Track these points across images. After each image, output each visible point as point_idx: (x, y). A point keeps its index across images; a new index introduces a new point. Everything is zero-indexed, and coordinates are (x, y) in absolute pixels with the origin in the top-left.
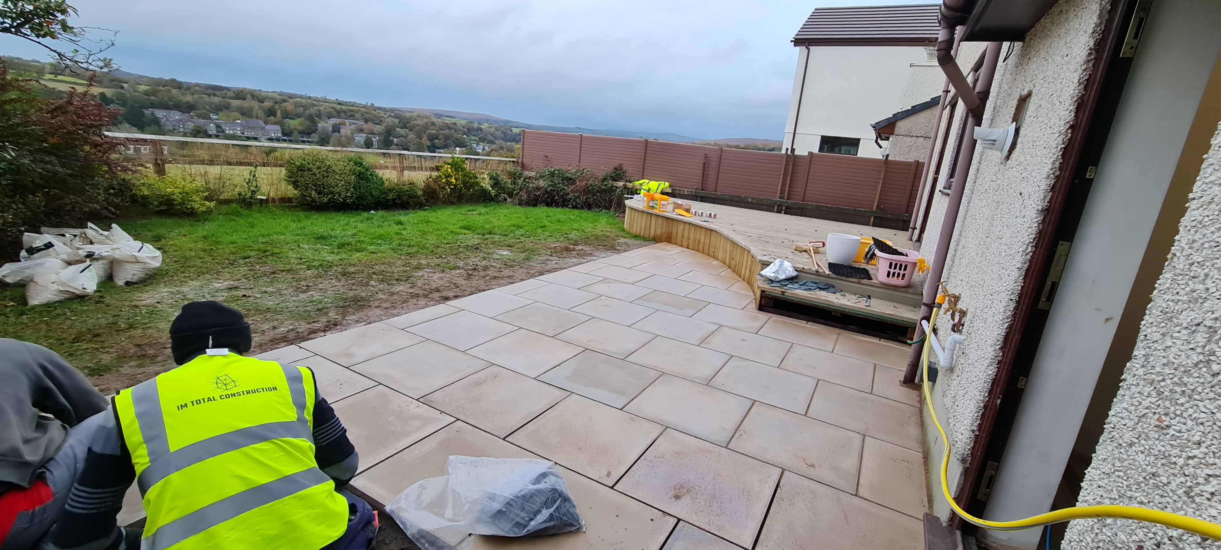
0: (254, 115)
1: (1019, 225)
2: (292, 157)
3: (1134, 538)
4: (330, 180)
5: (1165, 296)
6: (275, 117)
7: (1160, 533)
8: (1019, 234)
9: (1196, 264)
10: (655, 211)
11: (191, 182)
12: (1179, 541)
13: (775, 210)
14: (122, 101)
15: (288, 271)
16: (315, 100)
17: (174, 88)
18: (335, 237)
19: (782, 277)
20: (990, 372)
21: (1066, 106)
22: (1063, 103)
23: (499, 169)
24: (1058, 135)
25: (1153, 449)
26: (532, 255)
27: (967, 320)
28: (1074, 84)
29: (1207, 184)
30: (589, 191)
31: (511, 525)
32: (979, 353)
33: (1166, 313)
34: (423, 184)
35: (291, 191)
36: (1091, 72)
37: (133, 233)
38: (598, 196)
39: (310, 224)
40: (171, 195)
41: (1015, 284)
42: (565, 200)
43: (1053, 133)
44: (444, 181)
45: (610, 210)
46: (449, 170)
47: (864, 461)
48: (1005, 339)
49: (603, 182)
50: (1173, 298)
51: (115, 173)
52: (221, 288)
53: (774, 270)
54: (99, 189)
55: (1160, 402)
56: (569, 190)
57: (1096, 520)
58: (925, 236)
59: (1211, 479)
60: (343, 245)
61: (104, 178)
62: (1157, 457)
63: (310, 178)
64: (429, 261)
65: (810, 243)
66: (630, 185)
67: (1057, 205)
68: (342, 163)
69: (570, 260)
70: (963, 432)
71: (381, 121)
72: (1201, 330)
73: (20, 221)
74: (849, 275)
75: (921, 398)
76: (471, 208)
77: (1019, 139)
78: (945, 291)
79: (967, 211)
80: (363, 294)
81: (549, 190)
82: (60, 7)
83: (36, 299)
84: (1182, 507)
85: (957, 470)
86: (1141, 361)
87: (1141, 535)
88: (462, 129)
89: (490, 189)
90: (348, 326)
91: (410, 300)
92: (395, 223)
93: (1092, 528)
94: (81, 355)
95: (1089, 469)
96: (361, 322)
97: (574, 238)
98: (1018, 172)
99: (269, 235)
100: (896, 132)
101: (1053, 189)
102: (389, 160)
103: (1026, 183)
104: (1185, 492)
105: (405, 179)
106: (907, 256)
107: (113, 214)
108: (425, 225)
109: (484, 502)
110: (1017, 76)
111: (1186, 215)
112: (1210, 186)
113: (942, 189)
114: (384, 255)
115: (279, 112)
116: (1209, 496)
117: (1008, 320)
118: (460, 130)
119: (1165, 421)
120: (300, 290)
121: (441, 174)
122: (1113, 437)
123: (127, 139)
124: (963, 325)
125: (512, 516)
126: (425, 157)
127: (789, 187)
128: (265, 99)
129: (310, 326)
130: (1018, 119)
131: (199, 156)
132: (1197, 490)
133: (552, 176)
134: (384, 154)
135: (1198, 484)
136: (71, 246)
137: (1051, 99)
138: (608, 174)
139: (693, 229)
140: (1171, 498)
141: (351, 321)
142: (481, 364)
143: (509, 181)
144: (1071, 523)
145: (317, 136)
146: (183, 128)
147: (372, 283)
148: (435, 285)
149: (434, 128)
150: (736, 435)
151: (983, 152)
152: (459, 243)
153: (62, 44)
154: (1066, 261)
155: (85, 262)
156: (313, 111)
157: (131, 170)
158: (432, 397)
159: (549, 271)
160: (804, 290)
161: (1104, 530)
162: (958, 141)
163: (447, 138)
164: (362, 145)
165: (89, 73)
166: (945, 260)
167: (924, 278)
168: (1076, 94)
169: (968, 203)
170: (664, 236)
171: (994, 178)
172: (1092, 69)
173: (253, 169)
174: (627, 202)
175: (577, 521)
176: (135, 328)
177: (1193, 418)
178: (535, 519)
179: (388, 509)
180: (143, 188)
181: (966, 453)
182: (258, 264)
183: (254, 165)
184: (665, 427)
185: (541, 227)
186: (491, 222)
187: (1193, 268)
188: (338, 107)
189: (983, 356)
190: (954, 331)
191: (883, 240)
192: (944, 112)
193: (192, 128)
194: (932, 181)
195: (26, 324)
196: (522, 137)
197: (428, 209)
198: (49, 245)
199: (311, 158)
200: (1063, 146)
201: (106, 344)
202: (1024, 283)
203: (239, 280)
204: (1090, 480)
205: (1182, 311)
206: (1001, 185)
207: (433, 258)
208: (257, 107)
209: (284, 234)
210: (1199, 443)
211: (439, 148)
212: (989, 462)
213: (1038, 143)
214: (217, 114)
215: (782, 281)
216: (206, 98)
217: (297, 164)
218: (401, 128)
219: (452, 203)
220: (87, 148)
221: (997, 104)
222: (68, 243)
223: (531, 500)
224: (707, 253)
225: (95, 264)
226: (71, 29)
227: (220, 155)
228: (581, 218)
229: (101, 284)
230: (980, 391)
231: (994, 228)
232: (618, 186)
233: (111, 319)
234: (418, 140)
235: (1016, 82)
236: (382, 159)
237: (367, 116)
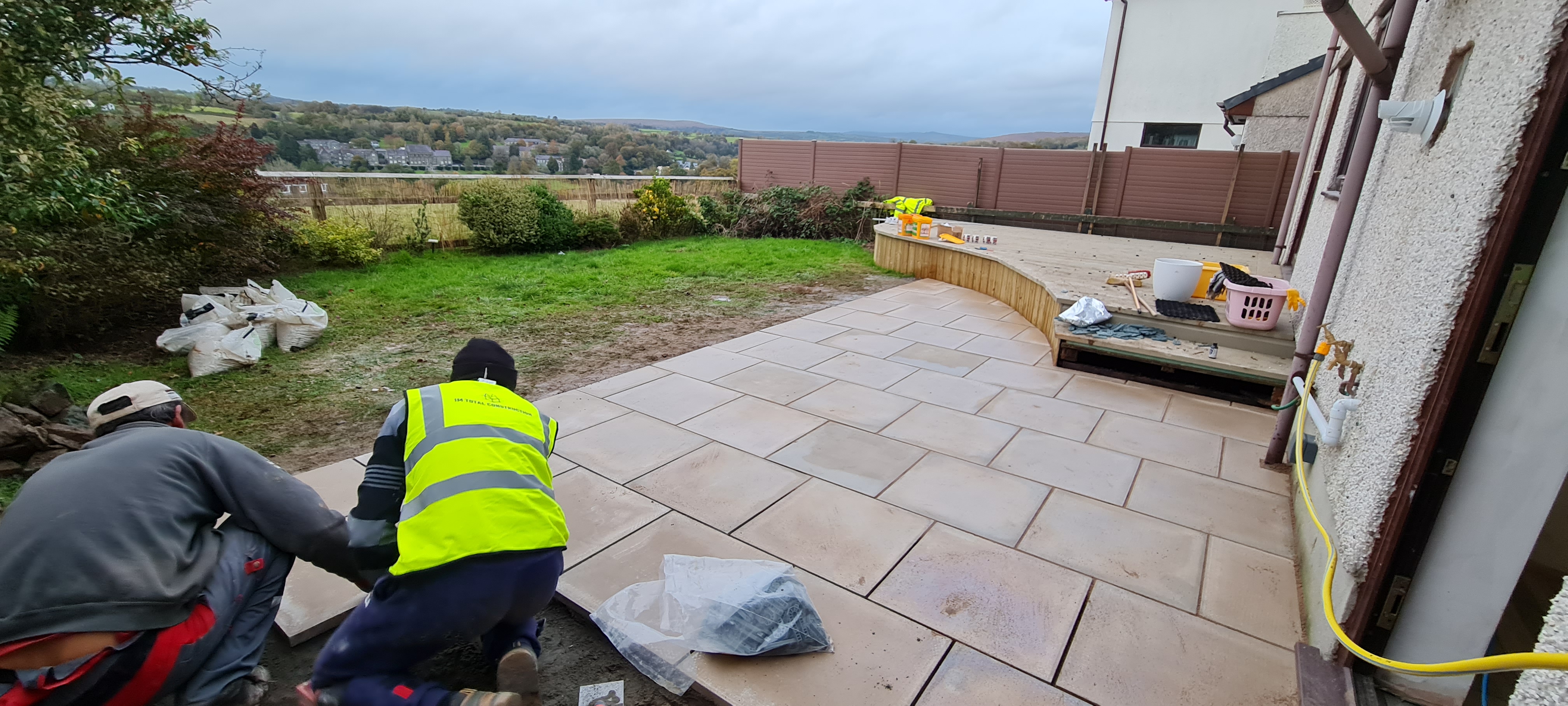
0: (419, 139)
1: (1449, 241)
2: (465, 191)
4: (510, 216)
6: (444, 140)
8: (1448, 255)
10: (913, 238)
11: (354, 226)
13: (1079, 228)
14: (276, 132)
15: (468, 329)
16: (488, 117)
17: (329, 113)
18: (519, 286)
19: (1091, 321)
20: (1400, 453)
21: (1530, 62)
22: (1525, 60)
23: (712, 191)
24: (1516, 106)
26: (757, 300)
27: (1363, 378)
28: (1546, 28)
30: (827, 215)
31: (741, 642)
32: (1383, 424)
34: (620, 216)
35: (466, 232)
37: (296, 289)
38: (838, 221)
39: (489, 271)
40: (333, 243)
41: (1442, 328)
42: (796, 228)
43: (1507, 105)
44: (644, 210)
45: (854, 238)
46: (650, 196)
47: (1208, 569)
48: (1423, 406)
49: (844, 202)
51: (272, 220)
52: (394, 353)
53: (1077, 312)
54: (257, 240)
56: (802, 214)
58: (1299, 257)
60: (529, 296)
61: (261, 226)
63: (487, 215)
64: (630, 312)
65: (1129, 273)
66: (879, 205)
67: (1512, 211)
68: (523, 195)
69: (805, 306)
70: (1356, 534)
71: (566, 139)
73: (177, 281)
74: (1187, 315)
75: (1292, 484)
76: (678, 243)
77: (1451, 114)
78: (1330, 337)
79: (1365, 222)
80: (555, 356)
81: (775, 216)
82: (200, 27)
83: (201, 368)
85: (1346, 587)
88: (664, 142)
89: (702, 217)
90: (539, 395)
91: (610, 362)
92: (588, 266)
94: (250, 433)
95: (1558, 597)
96: (553, 390)
97: (810, 276)
98: (1449, 163)
99: (444, 286)
100: (1255, 112)
101: (1506, 187)
102: (577, 187)
103: (1462, 180)
105: (598, 210)
106: (1271, 287)
107: (273, 269)
108: (624, 267)
109: (707, 612)
110: (1449, 21)
113: (1325, 190)
114: (577, 306)
115: (447, 134)
117: (1429, 379)
118: (662, 144)
121: (641, 201)
123: (281, 178)
124: (1357, 385)
125: (742, 631)
126: (621, 182)
127: (1099, 197)
128: (430, 119)
130: (1449, 84)
131: (361, 193)
133: (779, 198)
134: (572, 180)
136: (232, 308)
137: (1505, 53)
138: (851, 192)
139: (965, 260)
141: (542, 388)
142: (698, 441)
143: (725, 206)
144: (1525, 673)
145: (492, 161)
146: (342, 160)
147: (565, 341)
148: (639, 343)
149: (630, 142)
150: (1029, 532)
151: (1391, 135)
152: (666, 289)
153: (206, 71)
154: (1524, 292)
155: (247, 325)
156: (486, 130)
157: (289, 216)
158: (645, 481)
159: (778, 321)
160: (1121, 338)
162: (1351, 120)
163: (646, 154)
164: (545, 170)
165: (237, 102)
166: (1330, 292)
167: (1297, 317)
168: (1549, 43)
169: (1367, 210)
170: (926, 271)
171: (1409, 173)
173: (421, 206)
174: (876, 227)
175: (823, 638)
176: (305, 402)
178: (771, 636)
179: (594, 617)
180: (304, 237)
181: (1361, 563)
182: (433, 322)
183: (423, 201)
184: (933, 521)
185: (767, 264)
186: (704, 260)
188: (515, 123)
189: (1388, 429)
190: (1343, 393)
191: (1236, 266)
192: (1330, 78)
193: (352, 159)
194: (1310, 179)
195: (191, 399)
196: (739, 148)
197: (627, 247)
198: (209, 308)
199: (486, 190)
200: (1525, 123)
201: (275, 421)
202: (1455, 325)
203: (413, 342)
204: (1559, 614)
206: (1420, 183)
207: (635, 309)
208: (422, 130)
209: (461, 285)
211: (636, 168)
212: (1396, 577)
213: (1482, 120)
214: (379, 141)
215: (1089, 326)
216: (365, 123)
217: (472, 198)
218: (591, 146)
219: (656, 238)
220: (241, 192)
221: (1416, 64)
222: (229, 304)
223: (765, 611)
224: (985, 291)
225: (258, 327)
226: (214, 52)
227: (384, 192)
228: (818, 250)
229: (266, 350)
230: (1383, 479)
231: (1408, 246)
232: (864, 206)
233: (278, 391)
234: (611, 159)
235: (1447, 30)
236: (569, 186)
237: (549, 132)
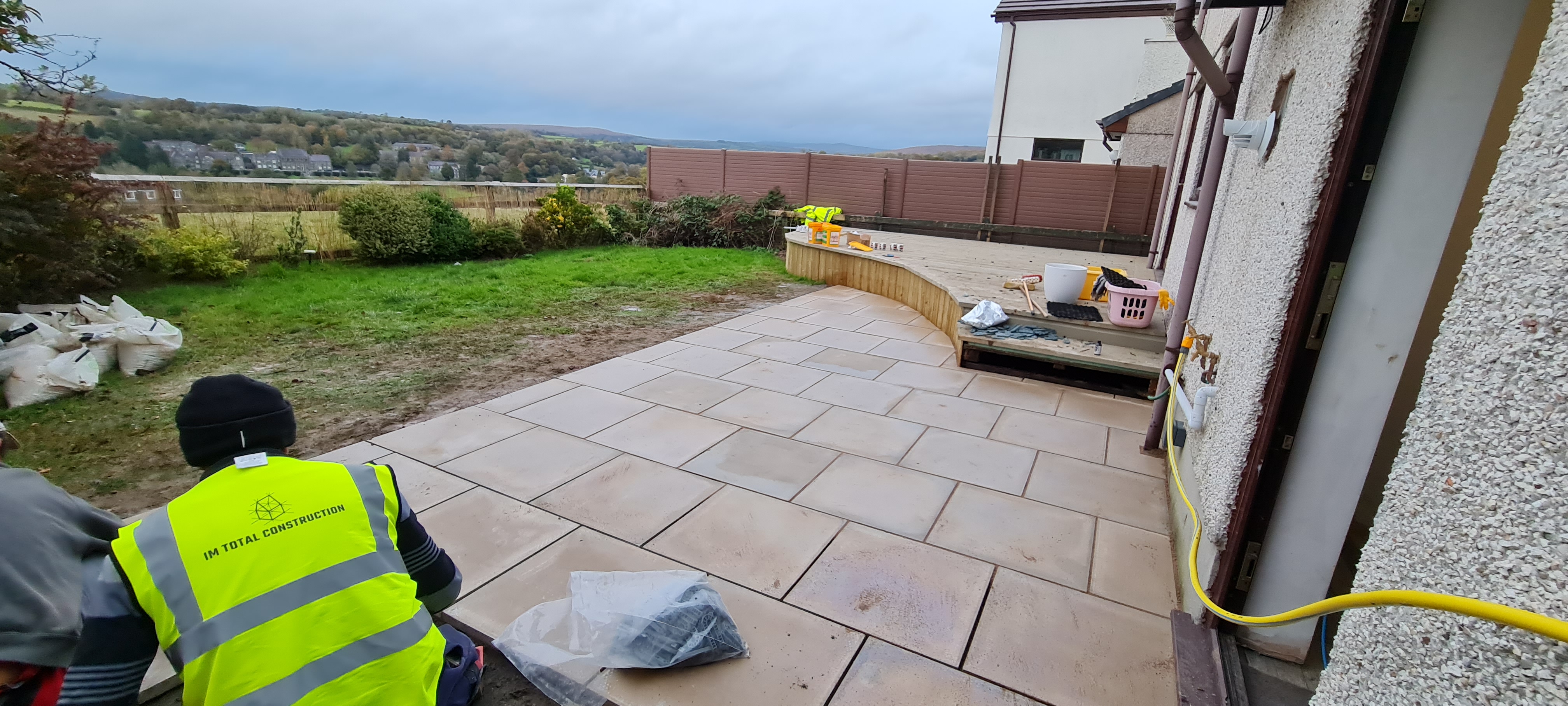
0: (293, 143)
1: (1281, 243)
2: (347, 197)
3: (1420, 628)
4: (399, 225)
5: (1455, 327)
6: (322, 143)
7: (1449, 621)
8: (1281, 256)
9: (1491, 286)
10: (824, 246)
11: (214, 236)
12: (1471, 630)
13: (979, 237)
14: (115, 132)
15: (351, 346)
16: (374, 120)
17: (183, 112)
18: (410, 299)
19: (990, 323)
20: (1249, 432)
21: (1336, 88)
22: (1332, 86)
23: (620, 199)
24: (1326, 126)
25: (1441, 519)
26: (669, 309)
27: (1220, 367)
28: (1346, 59)
29: (1505, 183)
30: (739, 224)
31: (654, 654)
32: (1235, 407)
33: (1456, 348)
34: (522, 224)
35: (348, 242)
36: (1366, 43)
37: (142, 306)
38: (750, 230)
39: (376, 284)
40: (188, 254)
41: (1277, 320)
42: (707, 237)
43: (1320, 124)
44: (548, 218)
45: (766, 247)
46: (555, 204)
47: (1096, 550)
48: (1265, 389)
49: (755, 211)
50: (1465, 329)
51: (111, 229)
52: (264, 373)
53: (978, 315)
54: (92, 251)
55: (1448, 460)
56: (713, 222)
57: (1374, 609)
58: (1168, 261)
59: (1509, 552)
60: (421, 309)
61: (98, 235)
62: (1445, 528)
63: (372, 224)
64: (535, 324)
65: (1023, 277)
66: (790, 213)
67: (1327, 216)
68: (414, 202)
69: (718, 315)
70: (1218, 508)
71: (462, 144)
72: (1497, 369)
74: (1074, 316)
75: (1167, 468)
76: (586, 253)
77: (1280, 133)
78: (1192, 331)
79: (1218, 228)
80: (451, 372)
81: (686, 224)
82: (15, 8)
83: (21, 397)
84: (1474, 589)
85: (1210, 556)
86: (1426, 410)
87: (1427, 625)
88: (570, 149)
89: (610, 226)
90: (434, 413)
91: (512, 376)
92: (488, 277)
93: (1370, 619)
94: (85, 469)
95: (1366, 547)
96: (449, 408)
97: (722, 285)
98: (1280, 175)
99: (323, 301)
100: (1129, 130)
101: (1321, 196)
102: (474, 194)
103: (1289, 190)
104: (1477, 570)
105: (498, 218)
106: (1146, 288)
107: (113, 283)
108: (527, 277)
109: (618, 628)
110: (1277, 51)
111: (1480, 223)
112: (1508, 185)
113: (1188, 201)
114: (476, 319)
115: (327, 137)
116: (1506, 574)
117: (1270, 365)
118: (567, 151)
119: (1455, 483)
120: (367, 370)
121: (544, 210)
122: (1393, 506)
123: (123, 182)
124: (1215, 373)
125: (654, 643)
126: (523, 189)
127: (995, 207)
128: (305, 121)
129: (384, 416)
130: (1279, 107)
131: (222, 200)
132: (1492, 567)
133: (690, 207)
134: (468, 187)
135: (1494, 559)
136: (61, 327)
137: (1318, 80)
138: (763, 201)
139: (873, 266)
140: (1461, 578)
141: (436, 406)
142: (609, 454)
143: (634, 215)
144: (1345, 613)
145: (379, 167)
146: (200, 164)
147: (462, 356)
148: (543, 356)
149: (533, 149)
150: (936, 526)
151: (1236, 151)
152: (572, 299)
153: (24, 59)
154: (1339, 287)
155: (80, 347)
156: (371, 133)
157: (132, 224)
158: (551, 498)
159: (691, 330)
160: (1017, 338)
161: (1384, 621)
162: (1207, 137)
163: (551, 162)
164: (439, 176)
165: (65, 97)
166: (1194, 291)
167: (1168, 315)
168: (1348, 72)
169: (1220, 217)
170: (837, 277)
171: (1250, 185)
172: (1367, 39)
173: (296, 214)
174: (787, 235)
175: (739, 644)
177: (1487, 477)
178: (685, 645)
179: (496, 643)
180: (151, 247)
181: (1222, 533)
182: (311, 338)
183: (297, 210)
184: (846, 521)
185: (679, 273)
186: (613, 270)
187: (1488, 291)
188: (405, 127)
189: (1239, 411)
190: (1205, 382)
191: (1115, 270)
192: (1189, 100)
193: (212, 163)
194: (1176, 191)
196: (648, 156)
197: (530, 257)
198: (31, 328)
199: (371, 197)
200: (1333, 140)
201: (116, 454)
202: (1287, 317)
203: (287, 361)
204: (1367, 560)
205: (1475, 346)
206: (1259, 193)
207: (539, 321)
208: (296, 132)
209: (343, 298)
210: (1495, 509)
211: (540, 176)
212: (1249, 543)
213: (1302, 137)
214: (244, 144)
215: (989, 327)
216: (227, 123)
217: (354, 205)
218: (490, 152)
219: (562, 248)
220: (70, 197)
221: (1253, 88)
222: (57, 325)
223: (679, 622)
224: (893, 297)
225: (94, 349)
226: (34, 38)
227: (251, 198)
228: (730, 259)
229: (104, 376)
230: (1237, 456)
231: (1251, 248)
232: (775, 215)
233: (121, 420)
234: (513, 166)
235: (1276, 59)
236: (466, 194)
237: (443, 137)
